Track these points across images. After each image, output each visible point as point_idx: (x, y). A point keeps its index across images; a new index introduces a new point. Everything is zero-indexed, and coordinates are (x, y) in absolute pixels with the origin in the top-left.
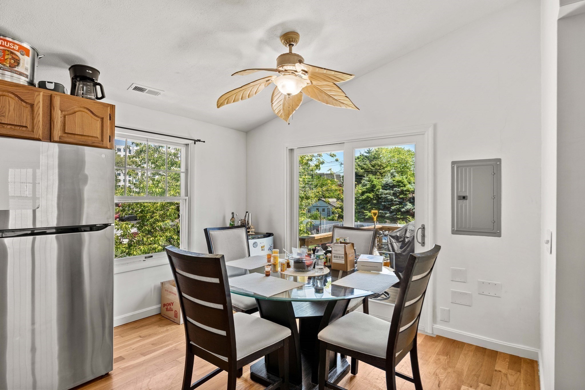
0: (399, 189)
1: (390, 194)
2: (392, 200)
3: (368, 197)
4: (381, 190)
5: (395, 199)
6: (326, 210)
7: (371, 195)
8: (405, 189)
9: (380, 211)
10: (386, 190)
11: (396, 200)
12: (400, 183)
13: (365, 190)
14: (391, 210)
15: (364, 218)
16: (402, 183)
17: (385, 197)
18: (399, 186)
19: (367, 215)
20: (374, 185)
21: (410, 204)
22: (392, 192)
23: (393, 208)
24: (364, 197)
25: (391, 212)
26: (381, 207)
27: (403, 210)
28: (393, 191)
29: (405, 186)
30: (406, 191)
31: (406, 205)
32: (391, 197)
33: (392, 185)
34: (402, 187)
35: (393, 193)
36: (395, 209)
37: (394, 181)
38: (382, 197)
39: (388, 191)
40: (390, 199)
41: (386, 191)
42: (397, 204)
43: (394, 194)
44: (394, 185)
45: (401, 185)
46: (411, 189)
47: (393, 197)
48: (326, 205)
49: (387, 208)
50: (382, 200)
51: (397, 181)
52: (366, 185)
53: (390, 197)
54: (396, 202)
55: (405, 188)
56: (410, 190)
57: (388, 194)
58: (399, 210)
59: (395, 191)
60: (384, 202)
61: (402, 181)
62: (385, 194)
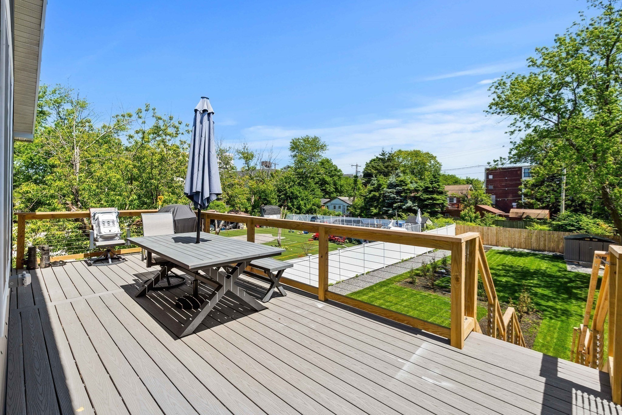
0: (401, 188)
1: (393, 193)
2: (394, 198)
3: (375, 196)
4: (385, 189)
6: (342, 207)
7: (377, 194)
8: (406, 188)
9: (384, 208)
10: (390, 189)
11: (398, 198)
13: (372, 189)
14: (394, 207)
15: (371, 215)
16: (404, 182)
17: (389, 195)
18: (401, 185)
19: (372, 212)
20: (380, 184)
21: (411, 202)
22: (395, 190)
23: (395, 205)
24: (371, 195)
25: (393, 209)
26: (386, 205)
27: (404, 207)
29: (406, 185)
30: (407, 190)
31: (407, 203)
32: (393, 195)
33: (395, 184)
34: (404, 186)
36: (396, 206)
37: (397, 180)
38: (386, 195)
42: (398, 202)
43: (396, 192)
44: (397, 184)
45: (404, 184)
46: (411, 188)
47: (395, 195)
48: (342, 203)
49: (390, 205)
50: (387, 198)
51: (400, 181)
52: (374, 184)
54: (398, 200)
57: (391, 193)
58: (400, 207)
59: (397, 190)
60: (388, 200)
61: (404, 180)
62: (388, 193)
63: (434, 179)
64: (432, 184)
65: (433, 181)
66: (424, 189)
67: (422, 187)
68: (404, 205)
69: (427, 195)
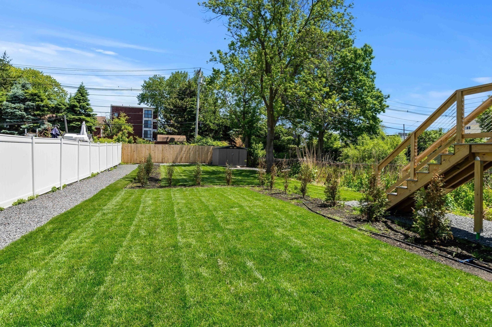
0: (34, 104)
1: (20, 109)
4: (5, 102)
5: (27, 115)
9: (3, 130)
10: (14, 103)
11: (28, 117)
12: (35, 97)
14: (21, 129)
16: (39, 97)
17: (11, 112)
18: (34, 100)
22: (22, 106)
28: (25, 105)
29: (42, 101)
33: (23, 98)
34: (38, 101)
35: (25, 108)
37: (26, 93)
38: (7, 112)
39: (17, 105)
40: (20, 116)
41: (13, 105)
43: (26, 110)
44: (25, 98)
45: (37, 99)
46: (50, 104)
47: (24, 113)
50: (8, 116)
51: (31, 94)
53: (19, 113)
54: (29, 119)
55: (42, 103)
56: (50, 106)
59: (28, 105)
61: (39, 94)
62: (11, 108)
63: (82, 98)
64: (79, 102)
65: (80, 100)
66: (67, 108)
67: (65, 106)
68: (39, 127)
69: (73, 115)
